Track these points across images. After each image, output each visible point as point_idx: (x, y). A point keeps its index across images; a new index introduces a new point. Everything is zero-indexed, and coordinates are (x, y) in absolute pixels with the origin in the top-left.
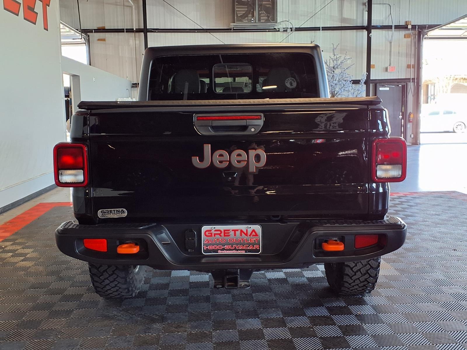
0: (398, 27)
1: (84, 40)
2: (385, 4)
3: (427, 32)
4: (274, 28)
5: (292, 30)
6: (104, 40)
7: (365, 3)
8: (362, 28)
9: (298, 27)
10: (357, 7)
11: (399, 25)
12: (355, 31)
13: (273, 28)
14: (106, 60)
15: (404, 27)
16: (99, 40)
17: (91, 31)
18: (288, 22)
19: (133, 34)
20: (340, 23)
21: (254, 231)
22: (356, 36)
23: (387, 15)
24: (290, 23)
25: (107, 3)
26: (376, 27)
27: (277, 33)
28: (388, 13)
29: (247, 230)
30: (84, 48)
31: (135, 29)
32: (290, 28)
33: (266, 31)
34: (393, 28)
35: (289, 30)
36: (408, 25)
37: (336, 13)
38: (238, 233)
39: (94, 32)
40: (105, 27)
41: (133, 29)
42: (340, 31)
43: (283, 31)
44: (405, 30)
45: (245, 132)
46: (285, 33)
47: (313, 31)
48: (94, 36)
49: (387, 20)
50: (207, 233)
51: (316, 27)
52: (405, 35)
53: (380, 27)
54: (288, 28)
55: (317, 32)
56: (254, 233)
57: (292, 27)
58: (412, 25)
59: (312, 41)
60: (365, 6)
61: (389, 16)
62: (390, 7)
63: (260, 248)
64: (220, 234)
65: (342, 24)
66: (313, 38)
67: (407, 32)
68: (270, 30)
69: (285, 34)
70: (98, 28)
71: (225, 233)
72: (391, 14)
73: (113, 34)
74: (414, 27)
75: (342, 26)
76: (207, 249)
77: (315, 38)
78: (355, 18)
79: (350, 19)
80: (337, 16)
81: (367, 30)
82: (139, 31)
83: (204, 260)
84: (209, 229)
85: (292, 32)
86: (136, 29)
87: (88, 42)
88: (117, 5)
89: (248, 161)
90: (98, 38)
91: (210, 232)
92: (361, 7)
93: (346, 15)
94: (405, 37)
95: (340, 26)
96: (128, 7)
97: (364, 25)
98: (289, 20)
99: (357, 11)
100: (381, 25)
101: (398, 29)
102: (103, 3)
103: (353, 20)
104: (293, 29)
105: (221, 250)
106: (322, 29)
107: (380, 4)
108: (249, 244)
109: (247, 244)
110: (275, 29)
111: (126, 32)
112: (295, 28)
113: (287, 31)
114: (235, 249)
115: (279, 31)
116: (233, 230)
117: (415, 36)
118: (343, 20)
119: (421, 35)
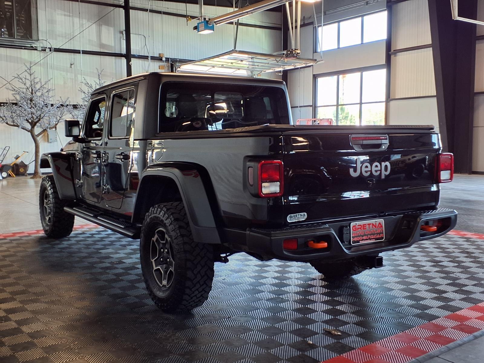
0: (153, 58)
2: (140, 35)
3: (180, 65)
4: (32, 45)
5: (51, 51)
7: (122, 32)
8: (120, 55)
9: (58, 48)
10: (115, 34)
11: (153, 56)
12: (114, 57)
13: (30, 46)
15: (158, 59)
18: (46, 41)
20: (99, 49)
21: (380, 223)
22: (115, 63)
23: (143, 46)
24: (48, 42)
26: (134, 57)
27: (33, 51)
28: (143, 44)
29: (376, 223)
32: (49, 48)
33: (22, 49)
34: (150, 58)
35: (48, 50)
36: (162, 57)
37: (94, 38)
42: (100, 56)
43: (41, 50)
44: (159, 62)
45: (380, 149)
46: (42, 52)
47: (72, 54)
49: (143, 50)
51: (75, 49)
52: (159, 66)
53: (137, 56)
54: (47, 48)
55: (76, 55)
56: (380, 226)
57: (51, 47)
58: (166, 58)
59: (72, 64)
60: (122, 34)
61: (144, 47)
62: (145, 38)
63: (383, 236)
64: (360, 228)
65: (101, 49)
66: (73, 60)
67: (161, 64)
68: (26, 48)
69: (42, 54)
71: (363, 227)
72: (146, 45)
74: (167, 60)
75: (101, 51)
77: (74, 60)
78: (113, 45)
79: (109, 45)
80: (96, 40)
81: (126, 58)
85: (51, 52)
89: (381, 170)
92: (119, 35)
93: (104, 41)
94: (159, 69)
95: (99, 51)
97: (122, 53)
98: (47, 40)
99: (115, 38)
100: (138, 54)
101: (153, 60)
103: (112, 46)
104: (52, 49)
105: (361, 240)
106: (82, 52)
107: (136, 34)
108: (377, 234)
109: (376, 234)
110: (32, 47)
112: (53, 49)
113: (45, 50)
115: (36, 50)
117: (168, 68)
118: (102, 45)
119: (173, 68)
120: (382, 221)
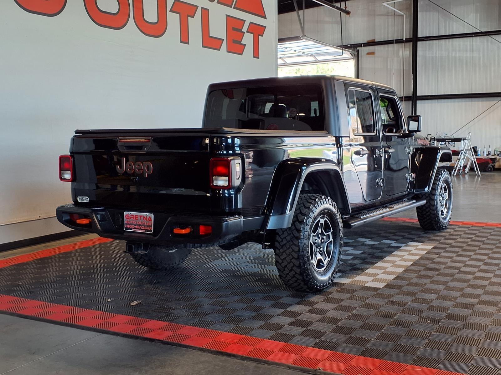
1: (351, 56)
6: (373, 53)
14: (374, 74)
16: (368, 54)
17: (359, 45)
19: (402, 45)
21: (150, 217)
25: (378, 15)
29: (147, 217)
30: (352, 64)
31: (404, 39)
38: (142, 218)
39: (363, 46)
40: (375, 40)
41: (403, 39)
48: (364, 50)
50: (127, 216)
64: (133, 218)
70: (368, 41)
73: (382, 46)
76: (126, 227)
82: (408, 41)
83: (125, 234)
84: (127, 214)
86: (406, 39)
87: (357, 57)
88: (388, 16)
90: (367, 52)
91: (128, 216)
96: (400, 17)
102: (375, 14)
111: (395, 43)
114: (140, 229)
116: (140, 216)
120: (152, 215)
